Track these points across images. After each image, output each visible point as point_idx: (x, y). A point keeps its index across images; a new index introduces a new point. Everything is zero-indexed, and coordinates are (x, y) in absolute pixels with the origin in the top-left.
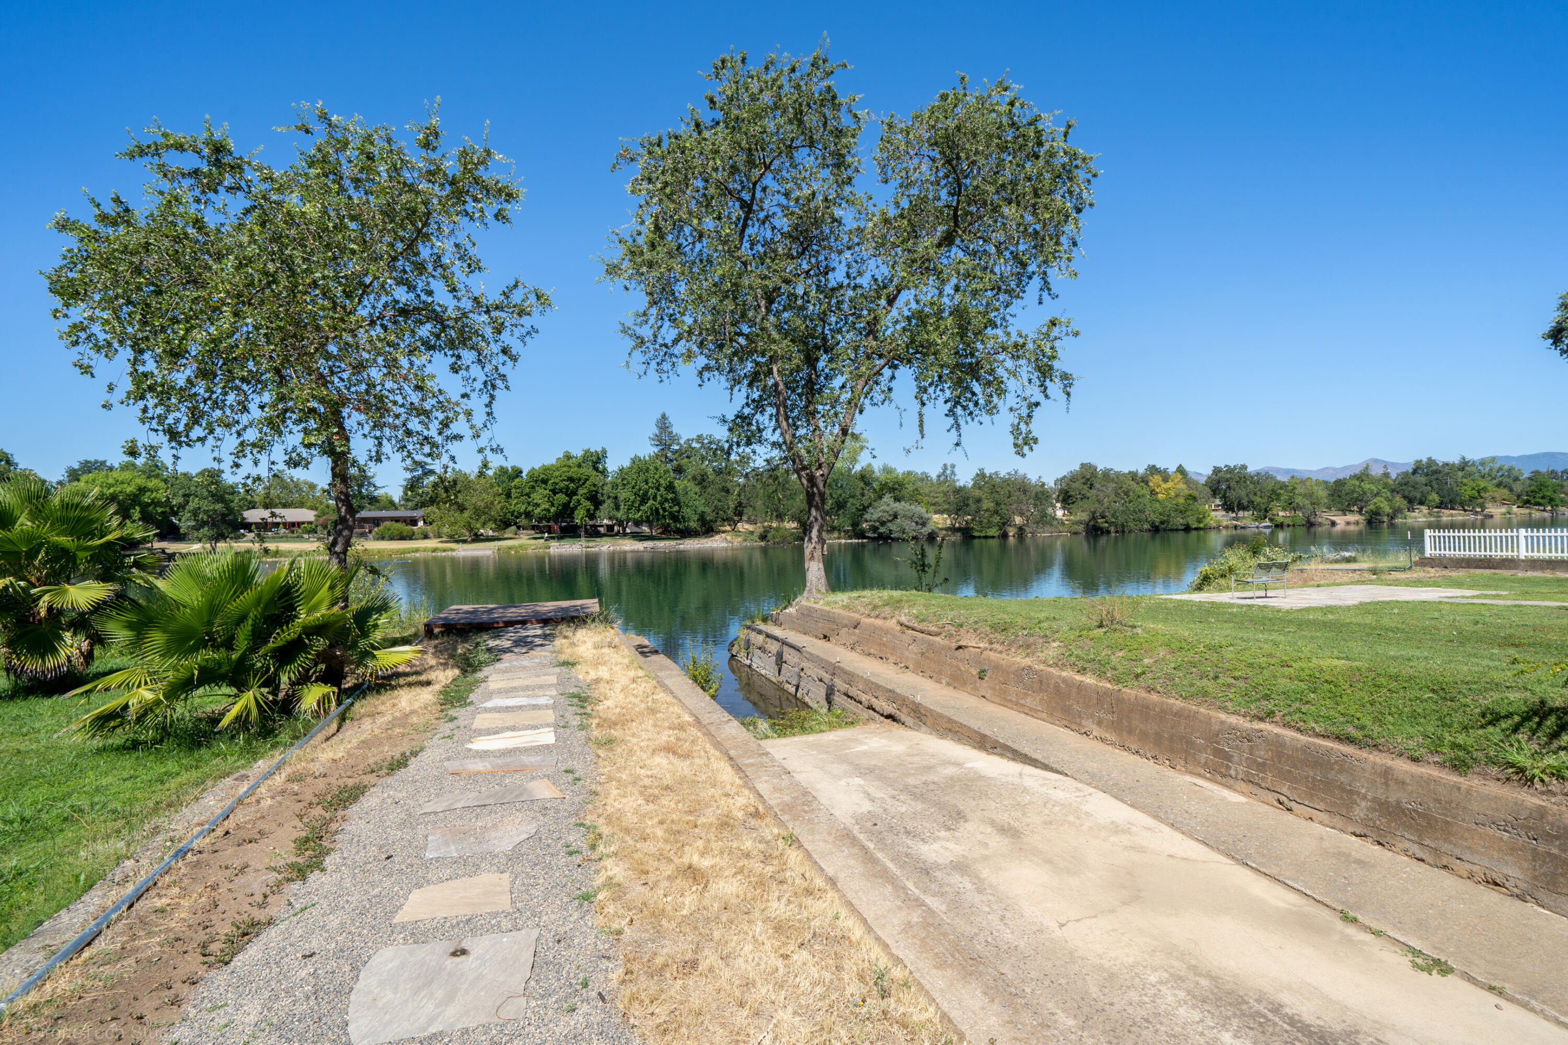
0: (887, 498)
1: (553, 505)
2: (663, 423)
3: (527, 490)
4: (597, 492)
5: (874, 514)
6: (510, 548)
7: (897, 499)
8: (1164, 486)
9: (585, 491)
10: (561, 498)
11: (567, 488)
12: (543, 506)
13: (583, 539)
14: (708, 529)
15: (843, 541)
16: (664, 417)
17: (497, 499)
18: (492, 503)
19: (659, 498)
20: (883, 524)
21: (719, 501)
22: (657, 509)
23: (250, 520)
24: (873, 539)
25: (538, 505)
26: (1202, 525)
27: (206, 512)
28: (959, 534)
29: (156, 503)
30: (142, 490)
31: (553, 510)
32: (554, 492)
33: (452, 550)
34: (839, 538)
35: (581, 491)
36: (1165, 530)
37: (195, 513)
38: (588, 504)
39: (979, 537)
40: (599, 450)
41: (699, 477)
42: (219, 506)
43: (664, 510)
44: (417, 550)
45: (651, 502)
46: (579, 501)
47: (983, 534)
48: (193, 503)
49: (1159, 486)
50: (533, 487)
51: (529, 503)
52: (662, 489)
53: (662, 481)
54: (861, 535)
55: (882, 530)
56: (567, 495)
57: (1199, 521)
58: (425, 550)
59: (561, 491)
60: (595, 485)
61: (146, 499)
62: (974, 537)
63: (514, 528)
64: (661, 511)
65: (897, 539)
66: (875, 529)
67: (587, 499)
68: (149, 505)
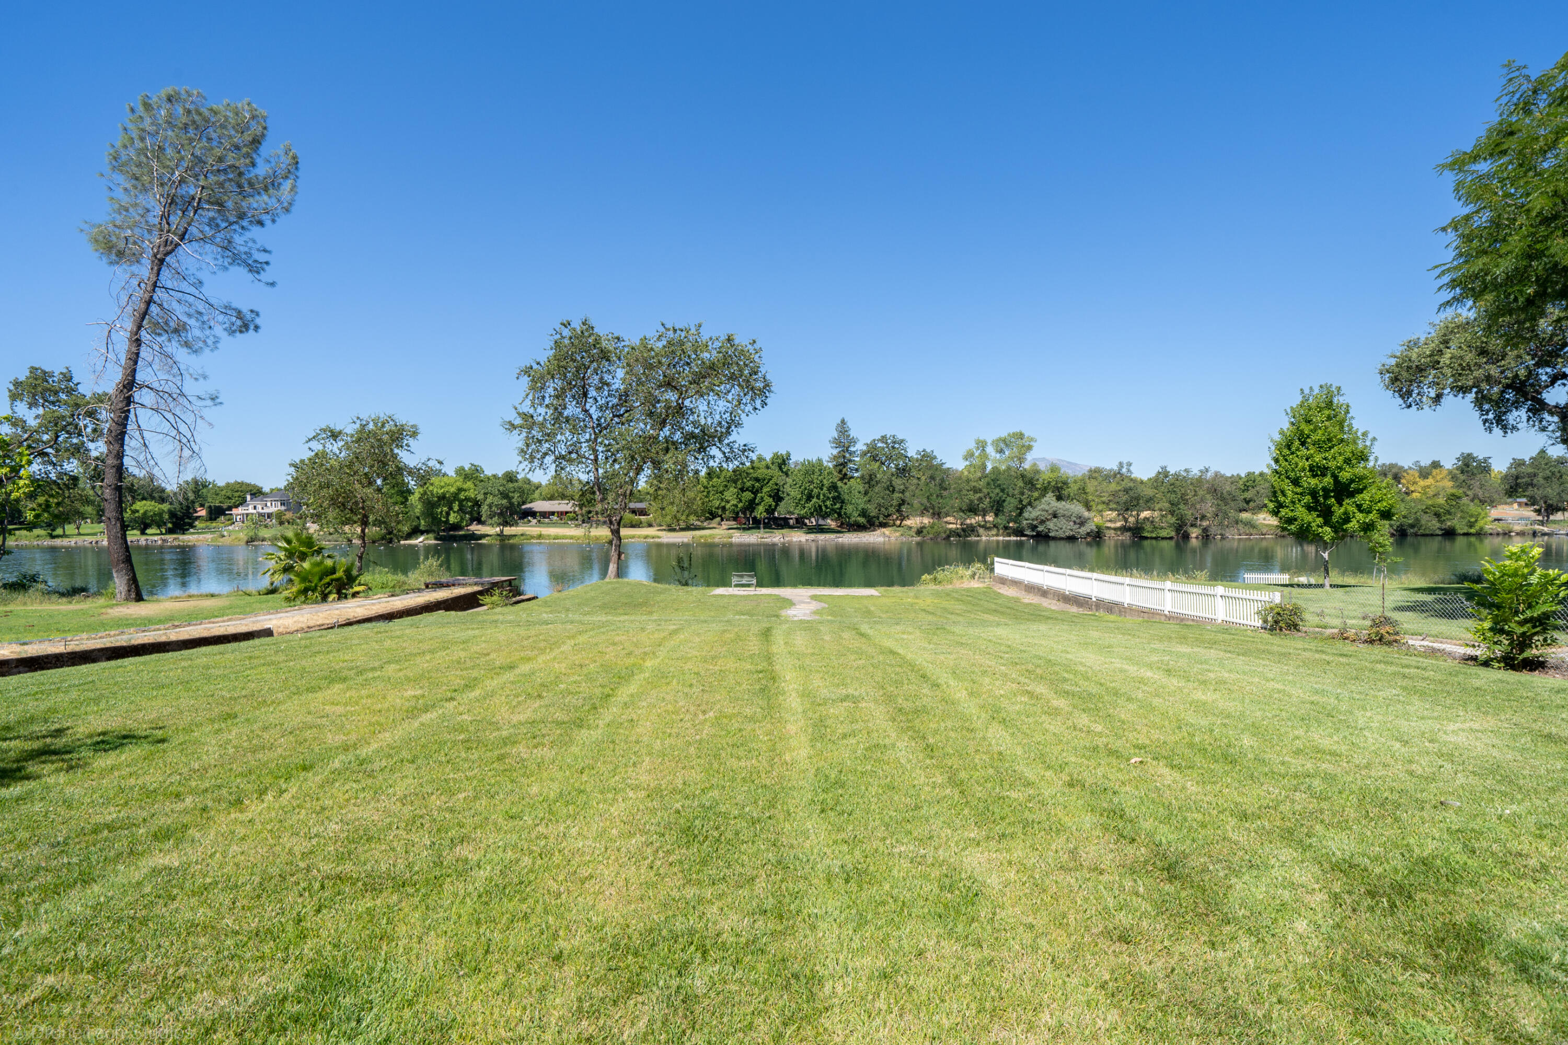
0: (1050, 497)
1: (741, 501)
2: (843, 427)
3: (721, 489)
4: (778, 490)
5: (1031, 514)
6: (701, 537)
7: (1059, 498)
8: (1422, 483)
9: (768, 489)
10: (748, 495)
11: (753, 486)
12: (732, 502)
13: (762, 530)
14: (869, 523)
15: (1001, 538)
16: (843, 422)
17: (700, 495)
18: (695, 499)
19: (822, 497)
20: (1042, 522)
21: (883, 498)
22: (820, 507)
23: (536, 509)
24: (1032, 537)
25: (728, 502)
26: (1473, 531)
27: (496, 505)
28: (1128, 534)
29: (467, 499)
30: (460, 490)
31: (740, 505)
32: (742, 490)
33: (659, 537)
34: (997, 535)
35: (765, 490)
36: (1416, 535)
37: (490, 506)
38: (769, 501)
39: (1152, 538)
40: (784, 453)
41: (867, 477)
42: (504, 502)
43: (826, 507)
44: (633, 537)
45: (815, 500)
46: (762, 498)
47: (1154, 535)
48: (490, 499)
49: (1415, 483)
50: (726, 486)
51: (722, 500)
52: (825, 489)
53: (825, 482)
54: (1019, 532)
55: (1040, 528)
56: (753, 493)
57: (1471, 525)
58: (639, 537)
59: (747, 490)
60: (777, 484)
61: (462, 496)
62: (1146, 538)
63: (718, 519)
64: (824, 508)
65: (1054, 538)
66: (1034, 528)
67: (770, 496)
68: (463, 500)
